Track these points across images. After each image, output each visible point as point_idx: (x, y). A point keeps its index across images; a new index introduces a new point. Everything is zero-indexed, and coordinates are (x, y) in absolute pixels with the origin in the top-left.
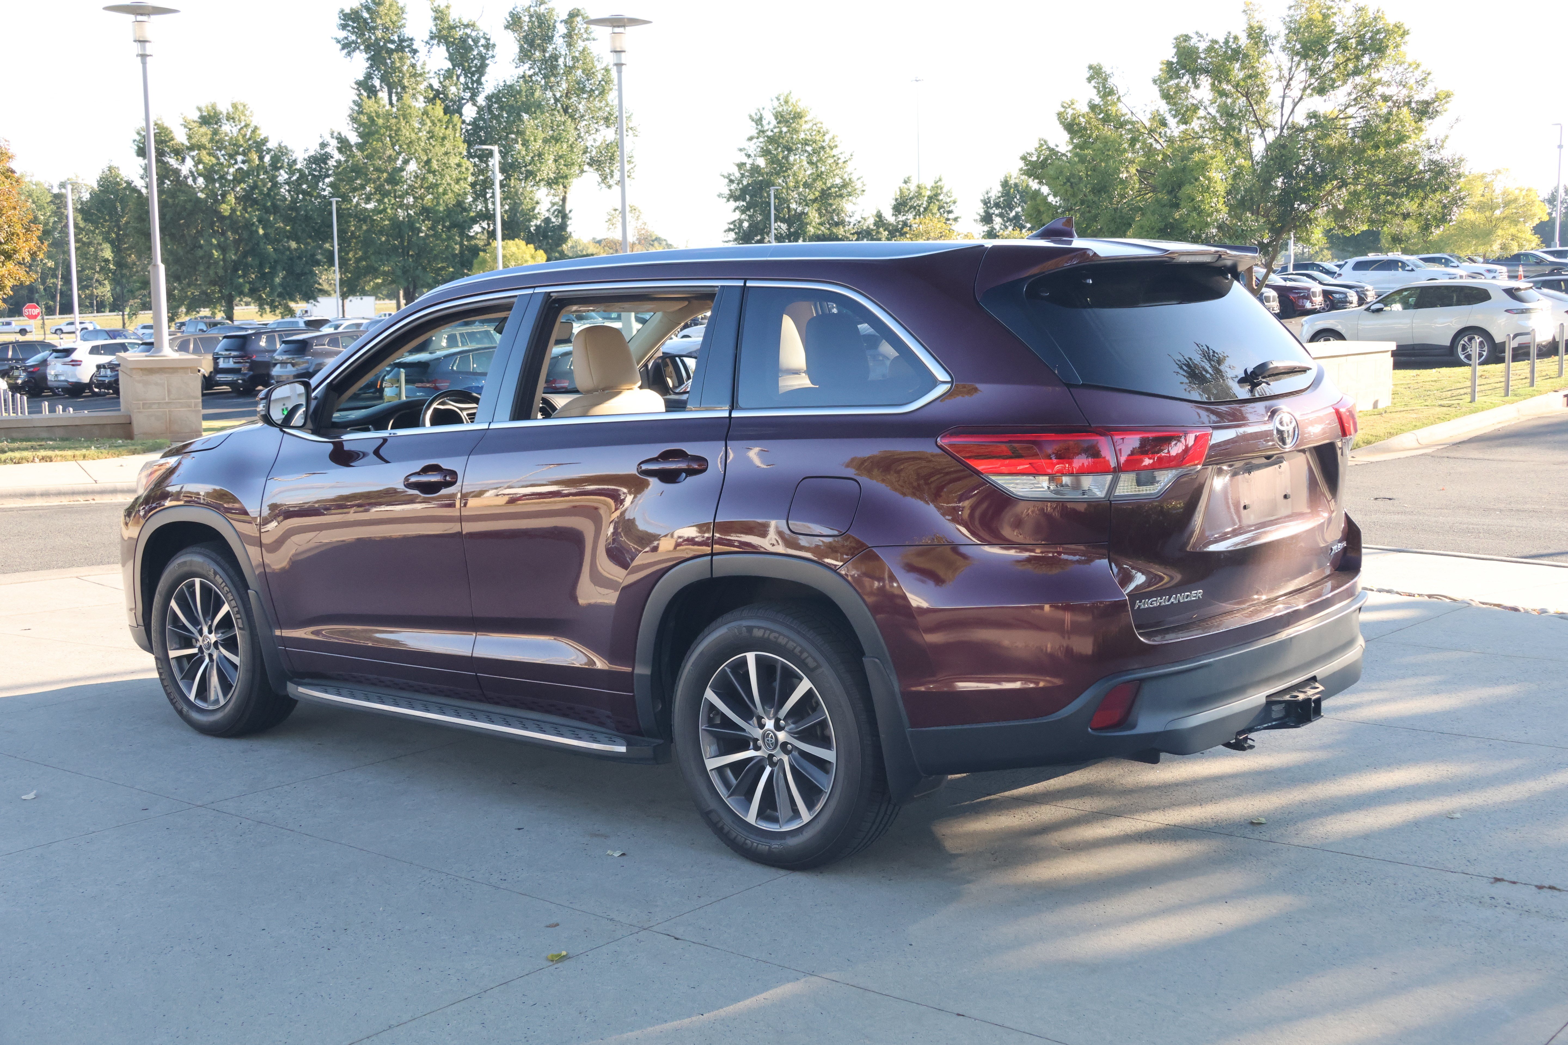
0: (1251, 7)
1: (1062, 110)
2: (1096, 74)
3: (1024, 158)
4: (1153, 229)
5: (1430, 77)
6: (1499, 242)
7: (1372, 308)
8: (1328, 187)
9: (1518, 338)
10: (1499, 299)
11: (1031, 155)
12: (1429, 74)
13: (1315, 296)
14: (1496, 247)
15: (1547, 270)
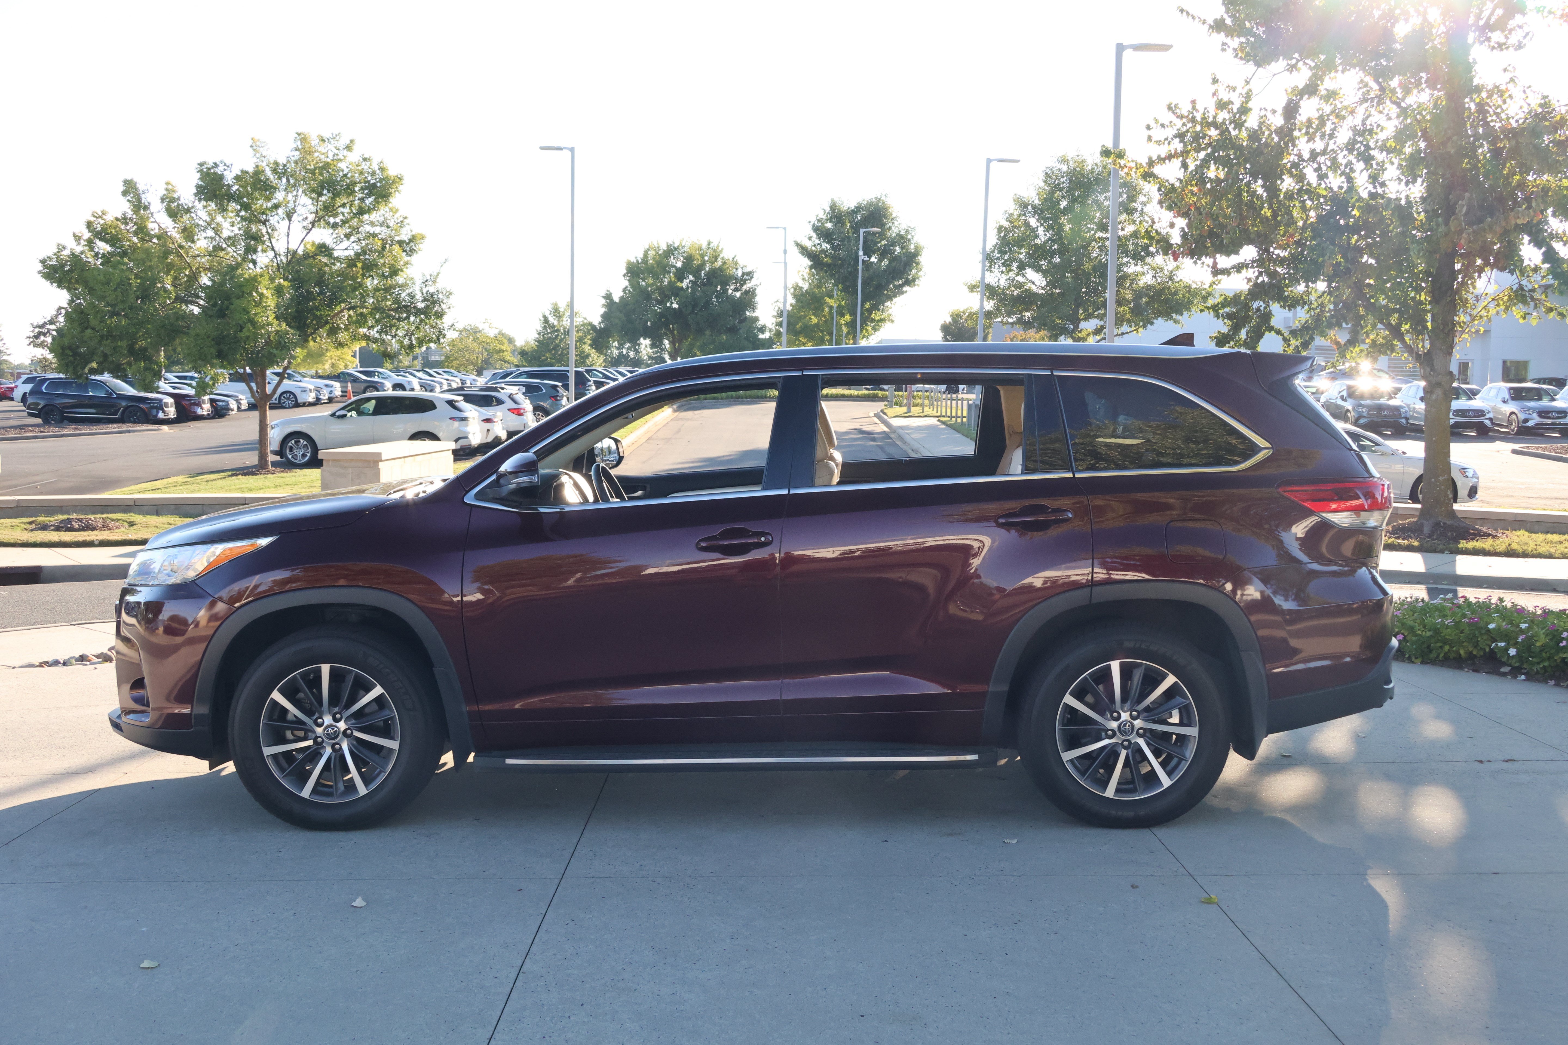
0: (258, 143)
1: (93, 219)
2: (130, 188)
3: (43, 262)
4: (208, 337)
5: (406, 221)
6: (330, 361)
7: (337, 414)
8: (338, 308)
9: (460, 441)
10: (443, 408)
11: (50, 258)
12: (406, 218)
13: (204, 403)
14: (327, 366)
15: (362, 386)
